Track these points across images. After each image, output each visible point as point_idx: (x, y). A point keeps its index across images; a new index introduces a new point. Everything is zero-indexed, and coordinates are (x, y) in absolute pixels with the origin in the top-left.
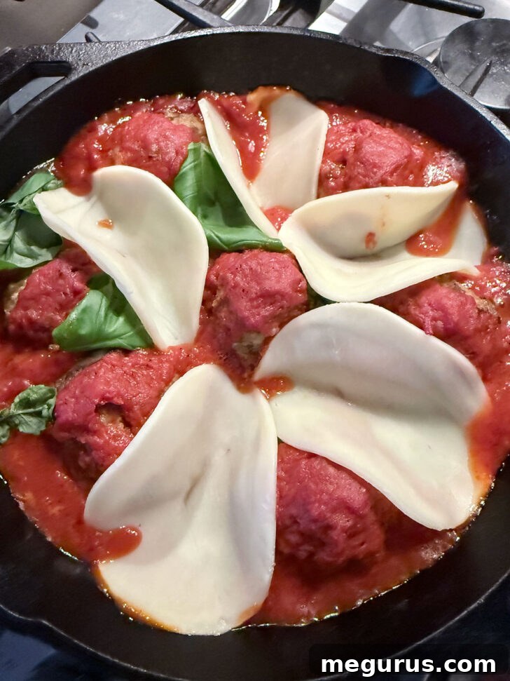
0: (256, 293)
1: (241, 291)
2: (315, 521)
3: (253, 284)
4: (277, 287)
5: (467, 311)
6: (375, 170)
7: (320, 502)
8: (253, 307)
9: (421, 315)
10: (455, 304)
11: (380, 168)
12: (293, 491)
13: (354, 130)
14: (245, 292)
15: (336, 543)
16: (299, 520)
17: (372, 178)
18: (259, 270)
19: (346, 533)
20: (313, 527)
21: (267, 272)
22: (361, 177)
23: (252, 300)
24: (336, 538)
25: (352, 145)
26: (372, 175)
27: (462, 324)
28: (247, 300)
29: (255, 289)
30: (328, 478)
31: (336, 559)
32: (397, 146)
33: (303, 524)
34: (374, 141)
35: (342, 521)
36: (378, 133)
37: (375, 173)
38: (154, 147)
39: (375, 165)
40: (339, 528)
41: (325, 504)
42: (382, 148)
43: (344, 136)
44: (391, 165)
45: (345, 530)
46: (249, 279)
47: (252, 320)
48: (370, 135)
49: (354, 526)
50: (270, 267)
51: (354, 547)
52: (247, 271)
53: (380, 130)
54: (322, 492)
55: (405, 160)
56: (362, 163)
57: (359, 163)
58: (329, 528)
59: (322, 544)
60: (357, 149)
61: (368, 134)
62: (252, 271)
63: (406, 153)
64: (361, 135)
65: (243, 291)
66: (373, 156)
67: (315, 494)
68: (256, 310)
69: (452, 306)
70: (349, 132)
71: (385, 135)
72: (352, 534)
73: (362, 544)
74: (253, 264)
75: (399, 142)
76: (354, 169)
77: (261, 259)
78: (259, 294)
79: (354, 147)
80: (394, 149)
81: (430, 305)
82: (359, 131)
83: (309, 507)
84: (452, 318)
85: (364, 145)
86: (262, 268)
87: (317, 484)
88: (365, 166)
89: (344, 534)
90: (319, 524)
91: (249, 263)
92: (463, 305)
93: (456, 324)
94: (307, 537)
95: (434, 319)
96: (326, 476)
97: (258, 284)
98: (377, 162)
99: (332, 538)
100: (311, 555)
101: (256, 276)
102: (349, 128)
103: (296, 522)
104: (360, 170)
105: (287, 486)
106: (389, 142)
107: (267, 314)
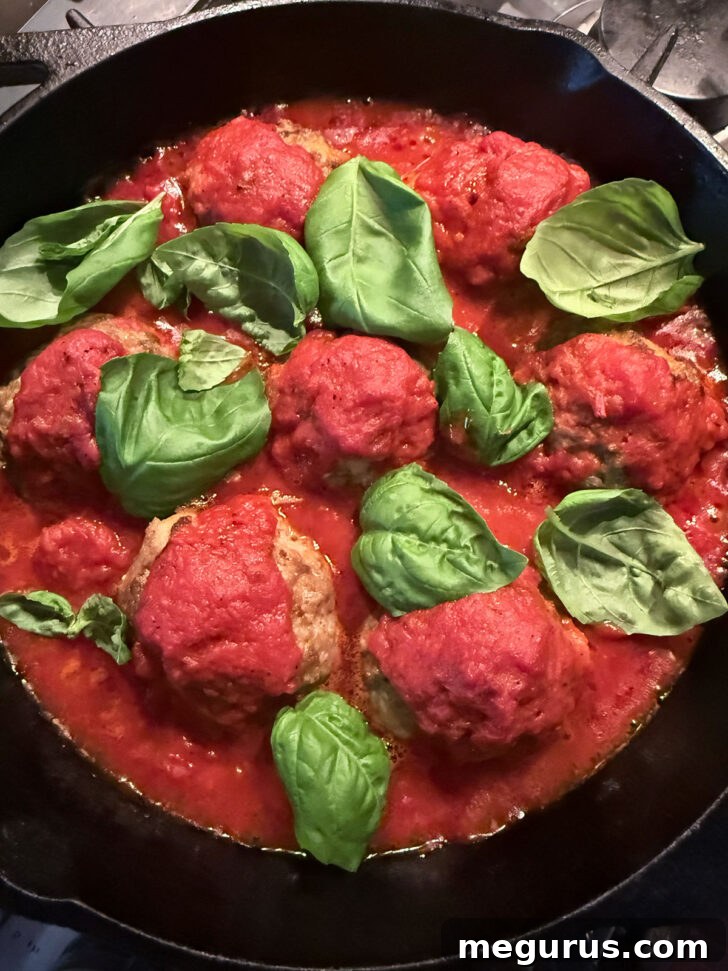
0: (354, 401)
1: (331, 398)
2: (471, 686)
3: (349, 387)
4: (384, 390)
5: (656, 379)
6: (521, 209)
7: (478, 659)
8: (351, 422)
9: (591, 388)
10: (639, 370)
11: (528, 205)
12: (437, 646)
13: (482, 150)
14: (338, 399)
15: (502, 715)
16: (447, 687)
17: (518, 222)
18: (357, 366)
19: (516, 700)
20: (470, 695)
21: (369, 368)
22: (501, 222)
23: (347, 411)
24: (502, 707)
25: (481, 173)
26: (518, 217)
27: (649, 398)
28: (341, 410)
29: (351, 394)
30: (485, 625)
31: (502, 737)
32: (550, 169)
33: (455, 690)
34: (515, 165)
35: (510, 683)
36: (519, 151)
37: (521, 214)
38: (247, 176)
39: (519, 202)
40: (506, 693)
41: (484, 661)
42: (529, 175)
43: (469, 159)
44: (544, 201)
45: (513, 696)
46: (341, 379)
47: (350, 441)
48: (508, 156)
49: (527, 689)
50: (371, 360)
51: (529, 719)
52: (339, 369)
53: (521, 146)
54: (478, 644)
55: (564, 189)
56: (500, 199)
57: (495, 201)
58: (492, 693)
59: (483, 717)
60: (491, 179)
61: (504, 153)
62: (347, 368)
63: (564, 179)
64: (493, 156)
65: (335, 397)
66: (516, 187)
67: (470, 649)
68: (356, 425)
69: (635, 373)
70: (475, 154)
71: (529, 154)
72: (523, 700)
73: (538, 714)
74: (348, 357)
75: (550, 164)
76: (490, 209)
77: (358, 348)
78: (357, 401)
79: (485, 176)
80: (544, 173)
81: (603, 372)
82: (489, 150)
83: (463, 667)
84: (635, 391)
85: (500, 172)
86: (361, 362)
87: (472, 635)
88: (505, 205)
89: (514, 702)
90: (477, 690)
91: (340, 355)
92: (650, 371)
93: (641, 400)
94: (462, 709)
95: (609, 393)
96: (484, 622)
97: (356, 386)
98: (523, 196)
99: (496, 708)
100: (468, 733)
101: (352, 375)
102: (474, 146)
103: (444, 690)
104: (497, 212)
105: (428, 642)
106: (536, 164)
107: (371, 430)
